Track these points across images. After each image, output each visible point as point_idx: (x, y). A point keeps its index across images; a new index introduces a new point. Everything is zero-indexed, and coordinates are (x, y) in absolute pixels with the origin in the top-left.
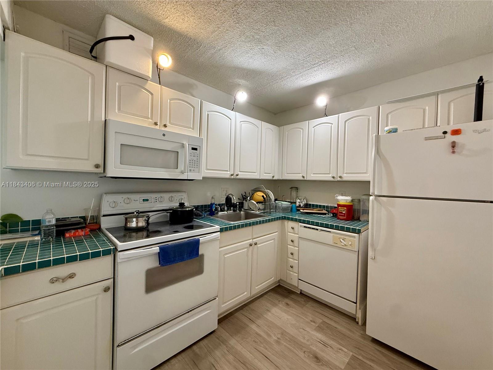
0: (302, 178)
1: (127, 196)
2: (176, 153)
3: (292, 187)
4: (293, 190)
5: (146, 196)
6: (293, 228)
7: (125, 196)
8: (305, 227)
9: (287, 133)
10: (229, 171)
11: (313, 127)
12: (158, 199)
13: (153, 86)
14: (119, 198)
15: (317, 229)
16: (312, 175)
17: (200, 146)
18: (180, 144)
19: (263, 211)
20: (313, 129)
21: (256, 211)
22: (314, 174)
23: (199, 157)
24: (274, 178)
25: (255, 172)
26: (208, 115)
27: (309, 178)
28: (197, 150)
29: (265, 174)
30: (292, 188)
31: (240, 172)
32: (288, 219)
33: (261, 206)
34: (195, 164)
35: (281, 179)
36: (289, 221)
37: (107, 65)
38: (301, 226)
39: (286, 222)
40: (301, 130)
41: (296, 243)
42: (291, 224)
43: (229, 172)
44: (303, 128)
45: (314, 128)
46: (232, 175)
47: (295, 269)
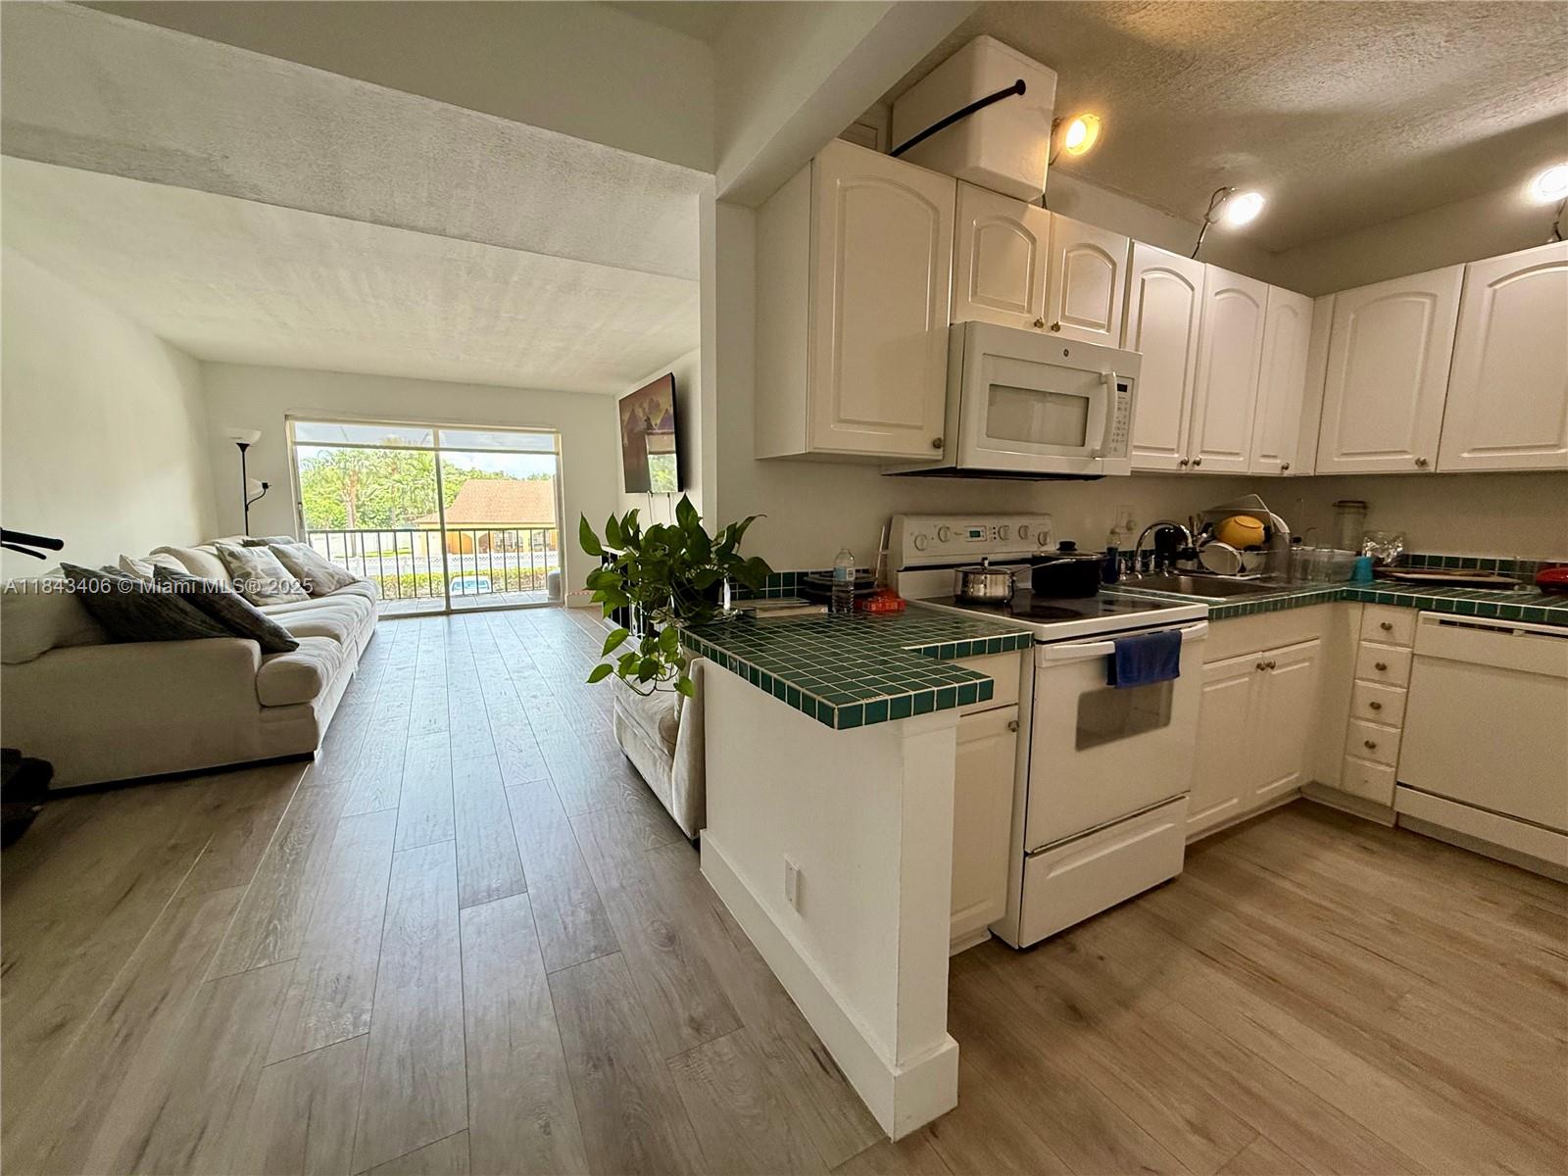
0: (1414, 469)
1: (944, 522)
2: (1083, 400)
3: (1342, 502)
4: (1347, 510)
5: (975, 524)
6: (1386, 627)
7: (941, 522)
8: (1443, 622)
9: (1352, 316)
10: (1178, 452)
11: (1491, 285)
12: (999, 532)
13: (1037, 217)
14: (929, 526)
15: (1510, 631)
16: (1465, 455)
17: (1133, 379)
18: (1095, 375)
19: (1259, 576)
20: (1489, 291)
21: (1235, 575)
22: (1474, 450)
23: (1128, 409)
24: (1286, 473)
25: (1237, 454)
26: (1143, 281)
27: (1445, 467)
28: (1125, 391)
29: (1263, 460)
30: (1342, 504)
31: (1203, 452)
32: (1368, 599)
33: (1250, 560)
34: (1120, 435)
35: (1312, 474)
36: (1367, 604)
37: (959, 177)
38: (1427, 620)
39: (1354, 611)
40: (1426, 300)
41: (1397, 672)
42: (1377, 614)
43: (1176, 455)
44: (1432, 291)
45: (1497, 287)
46: (1185, 463)
47: (1387, 752)
